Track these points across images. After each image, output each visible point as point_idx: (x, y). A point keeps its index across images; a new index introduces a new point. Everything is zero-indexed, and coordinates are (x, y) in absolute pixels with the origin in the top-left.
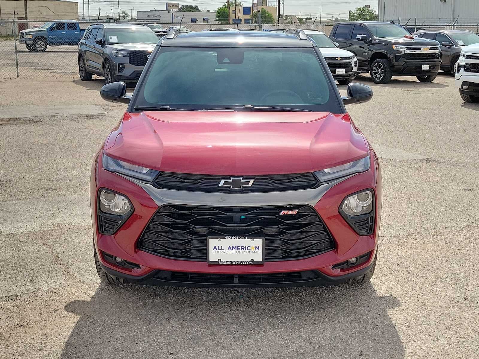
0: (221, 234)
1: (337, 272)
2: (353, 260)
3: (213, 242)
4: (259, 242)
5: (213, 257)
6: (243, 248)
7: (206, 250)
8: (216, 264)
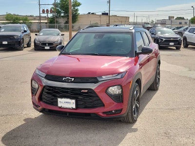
0: (62, 97)
1: (105, 115)
2: (113, 111)
3: (59, 100)
4: (74, 101)
5: (59, 105)
6: (69, 103)
7: (57, 102)
8: (60, 108)
